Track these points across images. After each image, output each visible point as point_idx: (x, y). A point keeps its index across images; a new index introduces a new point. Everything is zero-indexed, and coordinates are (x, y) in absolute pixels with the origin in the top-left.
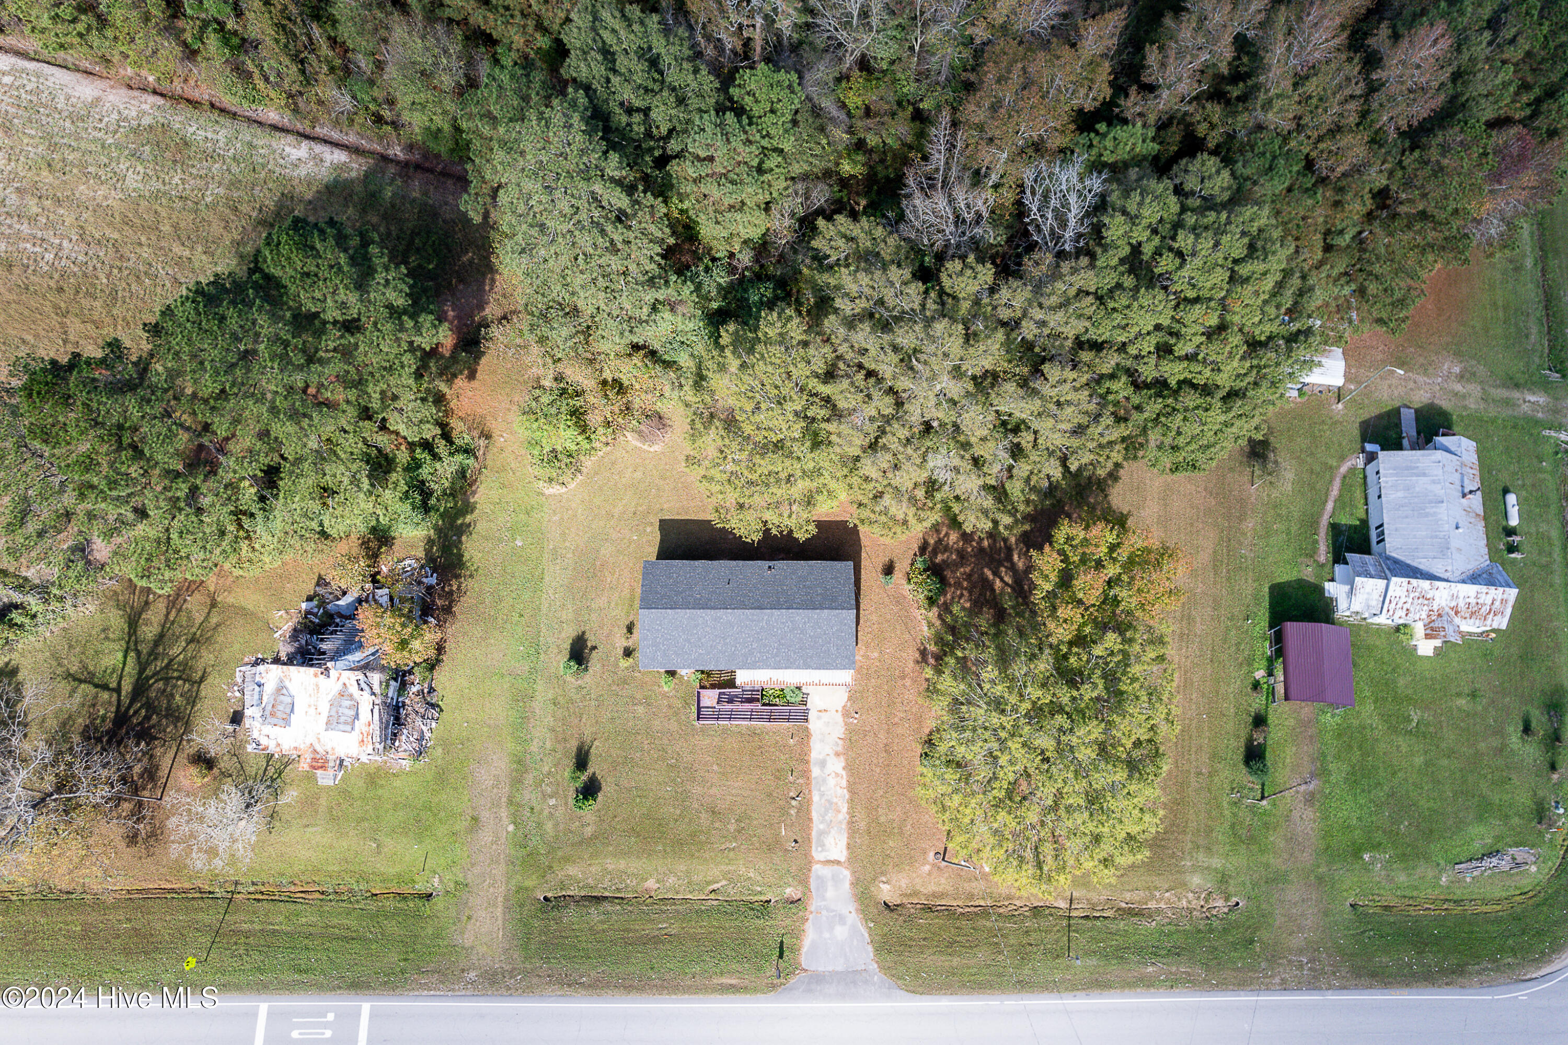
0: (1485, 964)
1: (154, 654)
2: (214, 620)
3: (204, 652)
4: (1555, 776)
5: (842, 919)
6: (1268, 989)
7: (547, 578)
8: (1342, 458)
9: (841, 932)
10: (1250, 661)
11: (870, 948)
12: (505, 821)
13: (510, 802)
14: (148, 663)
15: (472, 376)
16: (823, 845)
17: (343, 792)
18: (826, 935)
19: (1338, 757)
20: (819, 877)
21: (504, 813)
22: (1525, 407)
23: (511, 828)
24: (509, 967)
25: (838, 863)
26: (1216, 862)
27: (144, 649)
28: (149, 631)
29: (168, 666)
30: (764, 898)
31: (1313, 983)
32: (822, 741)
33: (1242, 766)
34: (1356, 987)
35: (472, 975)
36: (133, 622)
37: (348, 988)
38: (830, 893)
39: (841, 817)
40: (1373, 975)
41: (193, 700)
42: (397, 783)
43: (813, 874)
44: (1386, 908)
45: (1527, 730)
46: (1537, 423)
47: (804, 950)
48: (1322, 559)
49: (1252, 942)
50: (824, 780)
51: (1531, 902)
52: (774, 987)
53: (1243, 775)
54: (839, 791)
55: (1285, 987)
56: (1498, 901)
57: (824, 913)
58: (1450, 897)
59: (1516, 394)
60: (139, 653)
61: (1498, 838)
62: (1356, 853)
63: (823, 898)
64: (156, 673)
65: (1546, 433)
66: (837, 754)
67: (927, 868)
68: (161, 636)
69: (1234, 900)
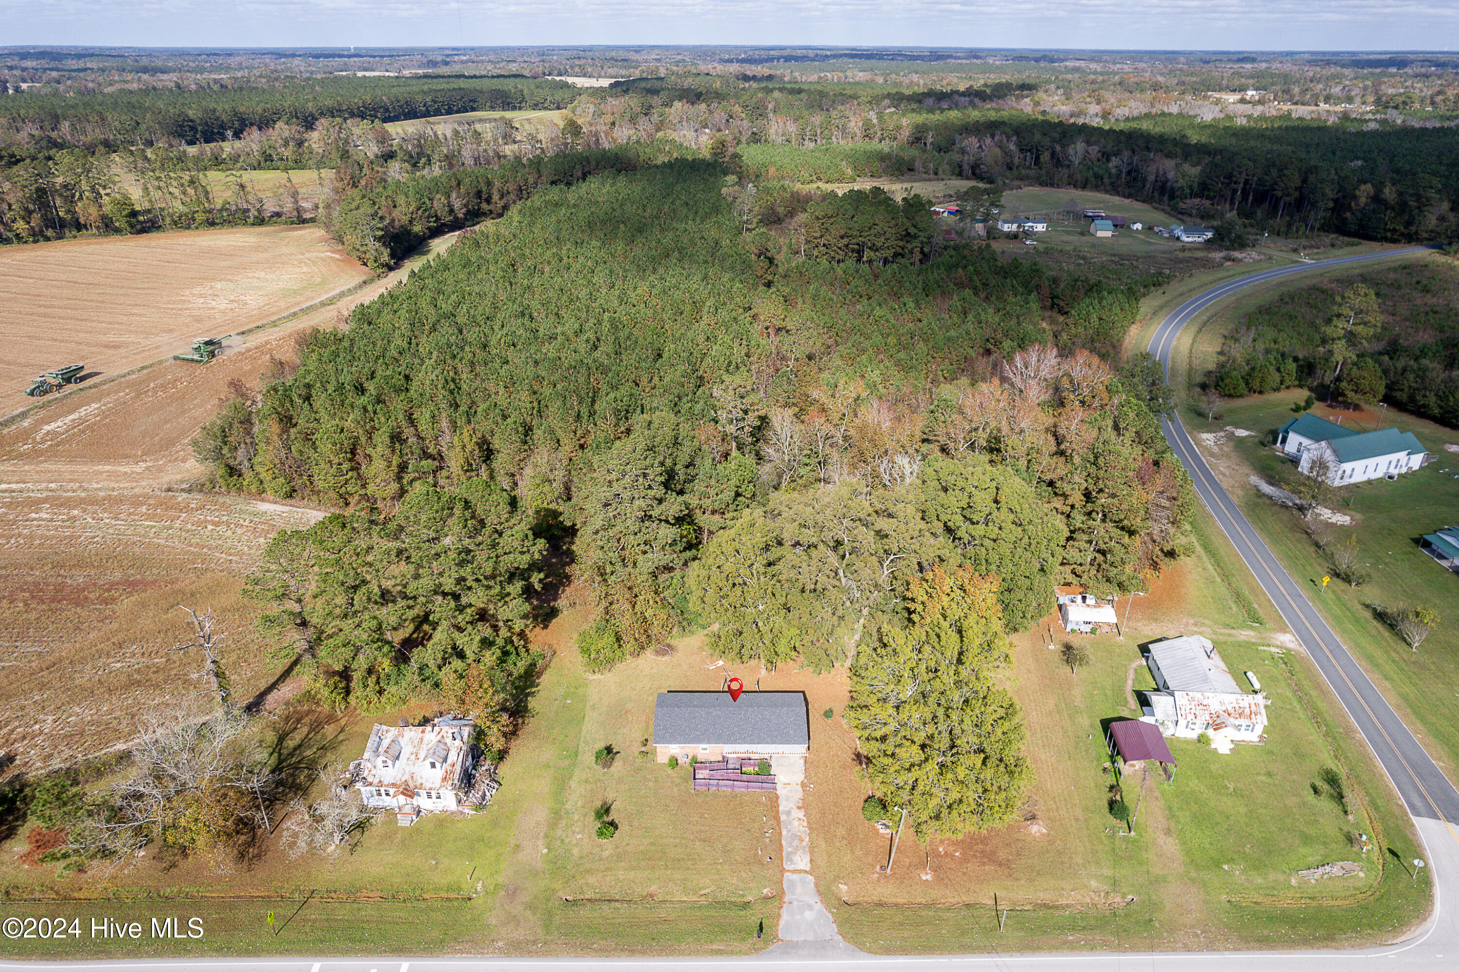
0: (1349, 934)
1: (291, 754)
2: (340, 738)
3: (328, 754)
4: (1350, 817)
5: (810, 907)
6: (1174, 950)
7: (587, 719)
8: (1131, 660)
9: (809, 915)
10: (1098, 759)
11: (834, 926)
12: (541, 847)
13: (546, 836)
14: (285, 760)
15: (546, 627)
16: (791, 861)
17: (415, 831)
18: (798, 917)
19: (1180, 809)
20: (789, 880)
21: (540, 843)
22: (1242, 637)
23: (545, 851)
24: (532, 938)
25: (806, 872)
26: (1107, 872)
27: (285, 752)
28: (291, 743)
29: (299, 762)
30: (745, 900)
31: (1210, 946)
32: (787, 800)
33: (1109, 815)
34: (1248, 949)
35: (500, 944)
36: (281, 739)
37: (393, 951)
38: (799, 890)
39: (804, 844)
40: (1259, 941)
41: (312, 779)
42: (460, 825)
43: (785, 878)
44: (1256, 903)
45: (1316, 790)
46: (1253, 644)
47: (780, 927)
48: (1133, 707)
49: (1151, 920)
50: (790, 823)
51: (1371, 898)
52: (757, 950)
53: (1111, 820)
54: (802, 829)
55: (1187, 949)
56: (1345, 898)
57: (795, 903)
58: (1305, 895)
59: (1233, 631)
60: (280, 754)
61: (1326, 856)
62: (1218, 864)
63: (794, 894)
64: (290, 765)
65: (1261, 648)
66: (799, 808)
67: (876, 876)
68: (300, 746)
69: (1130, 897)
